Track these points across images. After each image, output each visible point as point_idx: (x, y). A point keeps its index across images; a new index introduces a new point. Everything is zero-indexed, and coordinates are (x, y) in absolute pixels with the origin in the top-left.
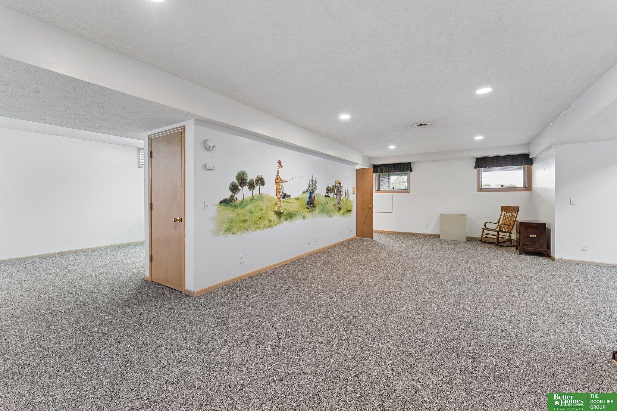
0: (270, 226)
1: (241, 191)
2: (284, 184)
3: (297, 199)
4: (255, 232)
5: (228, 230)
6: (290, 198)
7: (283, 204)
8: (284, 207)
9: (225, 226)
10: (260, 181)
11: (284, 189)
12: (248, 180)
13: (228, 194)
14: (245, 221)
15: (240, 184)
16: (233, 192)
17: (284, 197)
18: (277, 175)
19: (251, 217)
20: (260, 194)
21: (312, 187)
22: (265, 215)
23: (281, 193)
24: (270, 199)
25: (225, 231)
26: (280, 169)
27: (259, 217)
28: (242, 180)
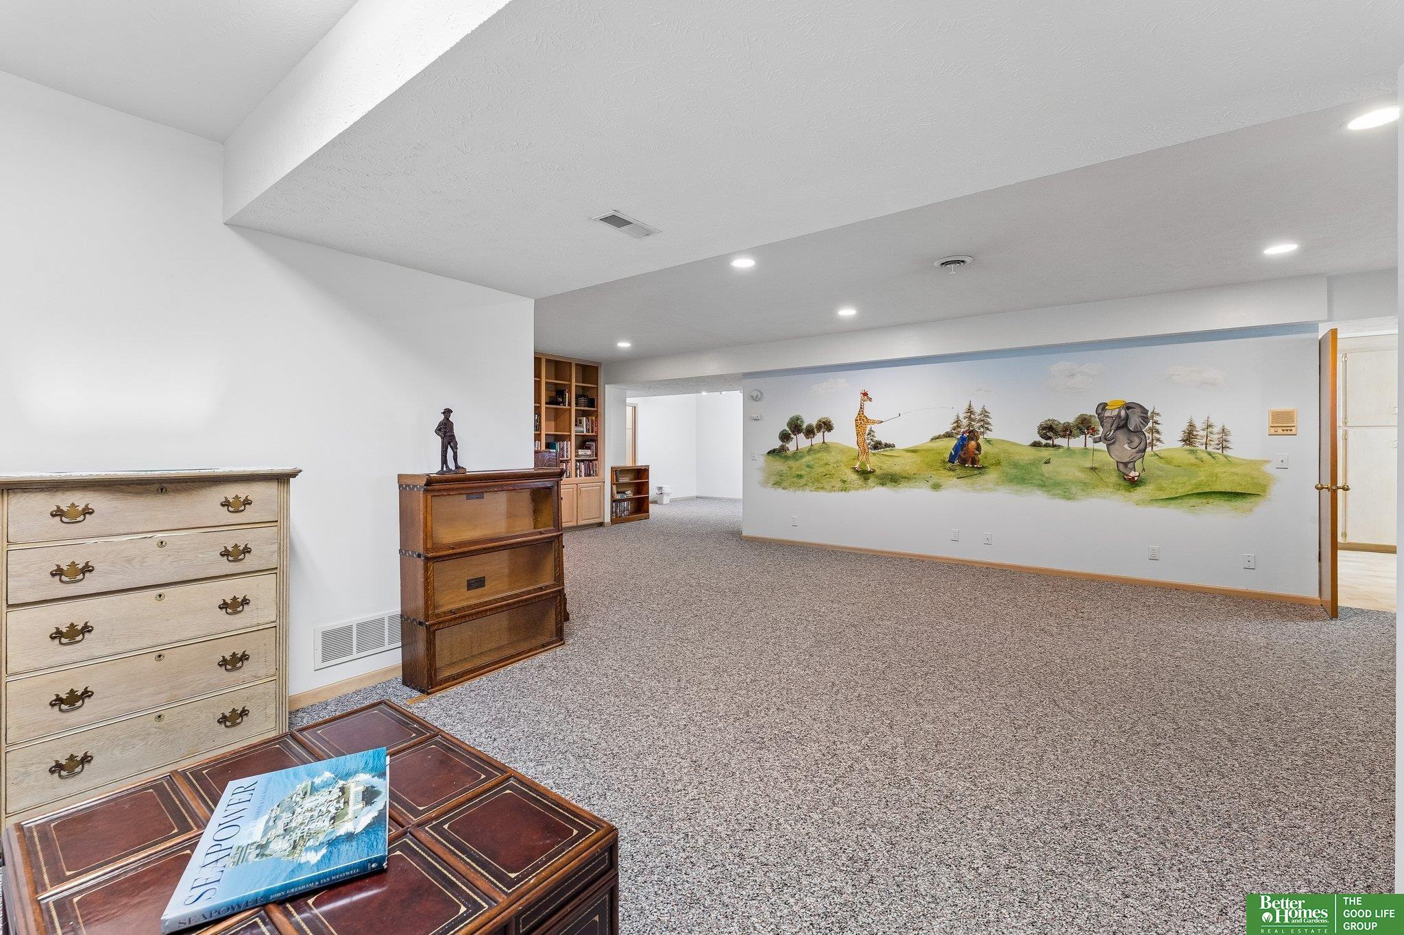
0: (844, 489)
1: (794, 440)
2: (875, 427)
3: (914, 451)
4: (814, 493)
5: (777, 484)
6: (891, 450)
7: (872, 459)
8: (874, 461)
9: (775, 478)
10: (826, 426)
11: (876, 434)
12: (804, 426)
13: (777, 444)
14: (800, 476)
15: (793, 432)
16: (783, 441)
17: (875, 447)
18: (859, 414)
19: (810, 473)
20: (824, 442)
21: (970, 425)
22: (833, 472)
23: (868, 441)
24: (843, 450)
25: (774, 484)
26: (867, 403)
27: (824, 474)
28: (796, 426)
